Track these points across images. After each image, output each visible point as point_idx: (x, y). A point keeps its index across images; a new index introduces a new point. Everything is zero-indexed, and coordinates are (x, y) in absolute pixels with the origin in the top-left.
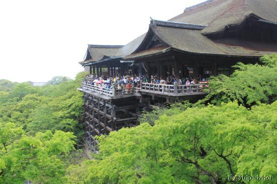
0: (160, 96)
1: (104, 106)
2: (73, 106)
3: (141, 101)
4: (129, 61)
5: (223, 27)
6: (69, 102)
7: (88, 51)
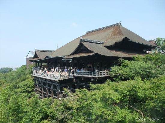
0: (87, 78)
1: (51, 84)
2: (28, 85)
4: (69, 60)
5: (114, 43)
6: (24, 82)
7: (36, 53)
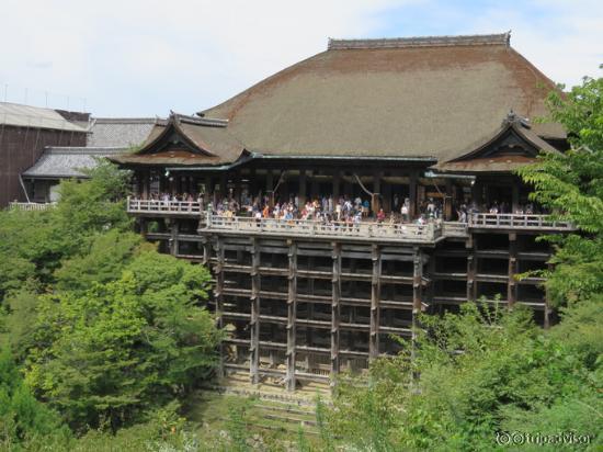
3: (469, 245)
